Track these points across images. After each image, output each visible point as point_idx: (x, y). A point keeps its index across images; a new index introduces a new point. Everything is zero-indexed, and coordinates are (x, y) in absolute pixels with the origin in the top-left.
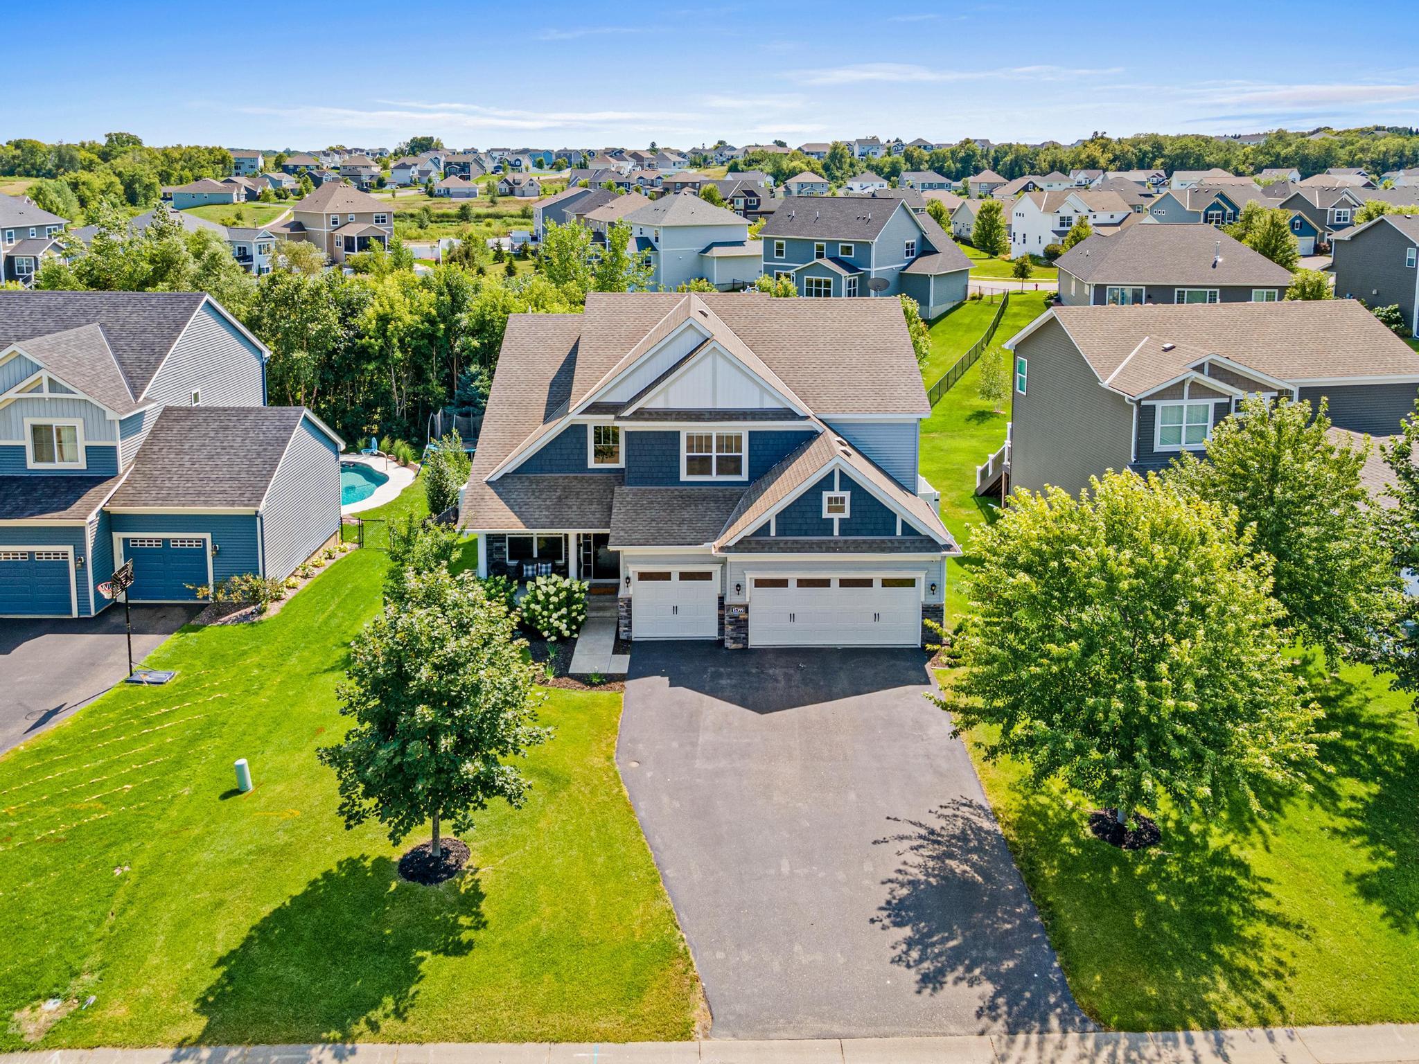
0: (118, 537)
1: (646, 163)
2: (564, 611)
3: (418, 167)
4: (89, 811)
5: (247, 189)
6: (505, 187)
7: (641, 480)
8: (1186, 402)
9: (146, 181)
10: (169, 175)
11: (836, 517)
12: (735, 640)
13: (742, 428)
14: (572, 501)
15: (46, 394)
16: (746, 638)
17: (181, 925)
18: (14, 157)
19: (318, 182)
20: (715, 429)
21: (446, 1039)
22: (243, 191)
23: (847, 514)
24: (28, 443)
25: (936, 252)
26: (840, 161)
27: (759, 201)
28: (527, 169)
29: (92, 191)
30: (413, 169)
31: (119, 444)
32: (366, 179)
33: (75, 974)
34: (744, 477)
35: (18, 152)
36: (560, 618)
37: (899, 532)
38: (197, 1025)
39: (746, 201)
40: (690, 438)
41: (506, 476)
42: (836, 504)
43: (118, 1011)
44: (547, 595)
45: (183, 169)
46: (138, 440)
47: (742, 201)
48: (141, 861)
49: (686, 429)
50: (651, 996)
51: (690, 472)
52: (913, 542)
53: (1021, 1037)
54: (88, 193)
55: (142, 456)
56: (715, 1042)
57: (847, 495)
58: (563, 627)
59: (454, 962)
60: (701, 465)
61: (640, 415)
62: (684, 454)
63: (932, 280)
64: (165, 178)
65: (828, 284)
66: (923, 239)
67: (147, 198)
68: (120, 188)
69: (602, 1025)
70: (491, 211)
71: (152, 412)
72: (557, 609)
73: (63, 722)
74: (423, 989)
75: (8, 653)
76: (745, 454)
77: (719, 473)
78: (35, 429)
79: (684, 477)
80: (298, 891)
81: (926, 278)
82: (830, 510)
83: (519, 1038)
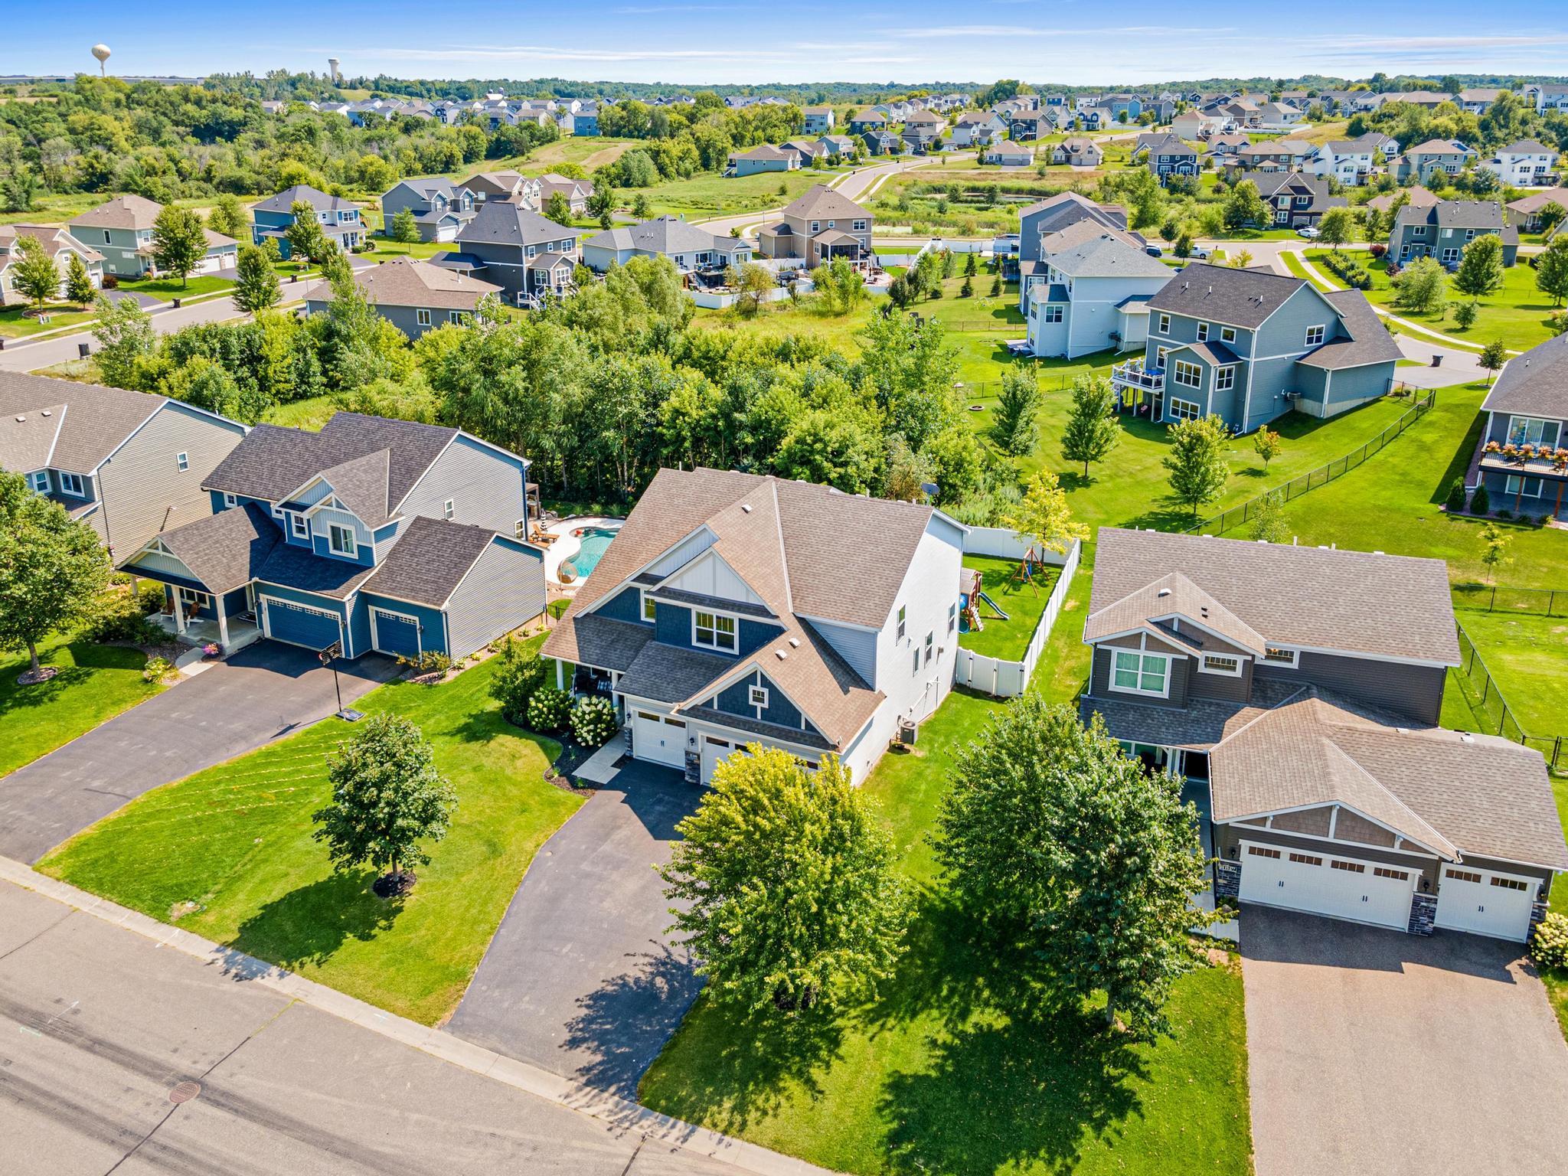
0: (372, 609)
1: (1247, 118)
2: (591, 727)
3: (980, 126)
4: (267, 799)
5: (802, 153)
6: (1061, 155)
7: (665, 638)
8: (1142, 653)
9: (719, 145)
10: (743, 137)
11: (759, 705)
12: (692, 777)
13: (735, 616)
14: (619, 646)
15: (334, 508)
16: (699, 777)
17: (262, 882)
18: (622, 118)
19: (873, 145)
20: (715, 612)
21: (325, 984)
22: (799, 157)
23: (766, 705)
24: (329, 536)
25: (1350, 340)
26: (1506, 118)
27: (1311, 200)
28: (1103, 125)
29: (671, 159)
30: (974, 128)
31: (374, 546)
32: (924, 140)
33: (206, 893)
34: (736, 651)
35: (624, 113)
36: (588, 732)
37: (803, 727)
38: (232, 937)
39: (1294, 200)
40: (698, 614)
41: (587, 615)
42: (759, 698)
43: (210, 918)
44: (584, 713)
45: (756, 129)
46: (390, 543)
47: (1288, 200)
48: (271, 838)
49: (695, 609)
50: (431, 999)
51: (699, 640)
52: (811, 737)
53: (588, 1089)
54: (667, 161)
55: (393, 555)
56: (442, 1033)
57: (766, 691)
58: (589, 738)
59: (361, 944)
60: (705, 637)
61: (662, 592)
62: (694, 627)
63: (1329, 376)
64: (738, 140)
65: (1197, 372)
66: (1338, 324)
67: (719, 163)
68: (696, 153)
69: (399, 1004)
70: (1036, 185)
71: (404, 523)
72: (588, 724)
73: (291, 736)
74: (337, 955)
75: (296, 677)
76: (736, 634)
77: (719, 644)
78: (333, 528)
79: (694, 643)
80: (320, 880)
81: (1322, 373)
82: (755, 699)
83: (357, 996)
